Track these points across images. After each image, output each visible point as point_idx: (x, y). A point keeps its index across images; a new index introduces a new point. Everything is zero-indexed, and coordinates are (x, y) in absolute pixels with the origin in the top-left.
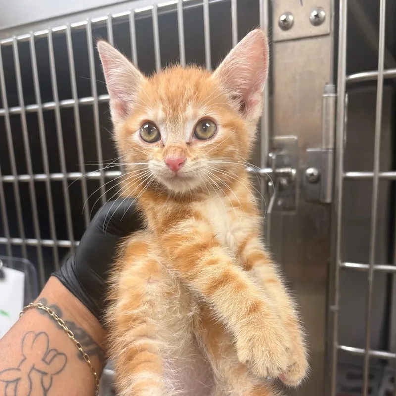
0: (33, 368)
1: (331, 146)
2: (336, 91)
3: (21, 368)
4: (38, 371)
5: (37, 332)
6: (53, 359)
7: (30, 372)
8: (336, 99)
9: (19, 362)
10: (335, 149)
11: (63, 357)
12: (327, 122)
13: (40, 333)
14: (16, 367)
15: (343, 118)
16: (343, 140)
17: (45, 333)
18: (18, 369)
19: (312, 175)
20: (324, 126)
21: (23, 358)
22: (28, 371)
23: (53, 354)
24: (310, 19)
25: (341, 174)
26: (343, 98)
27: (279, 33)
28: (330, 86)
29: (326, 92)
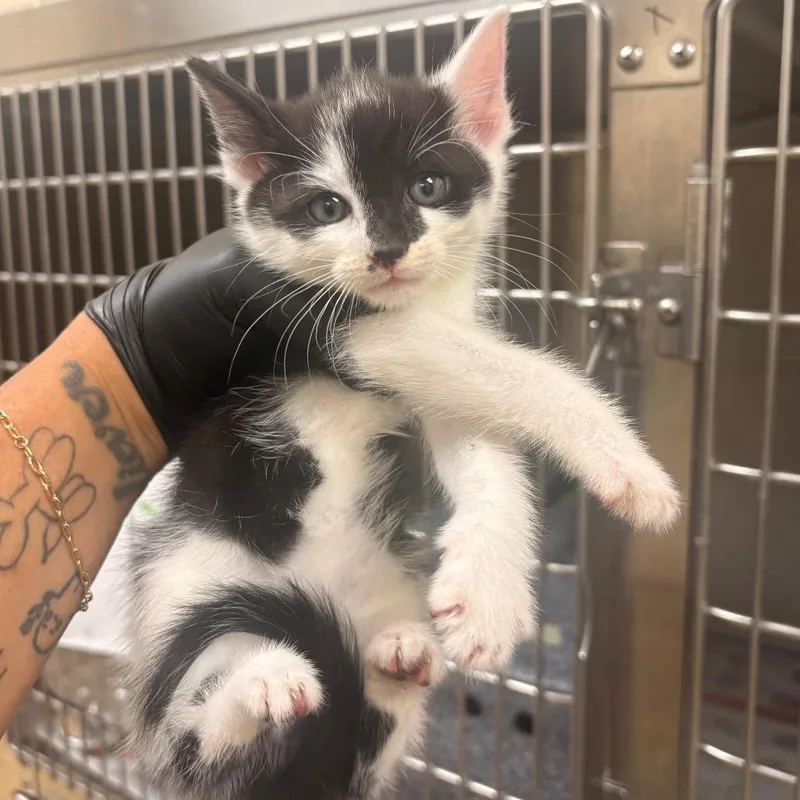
0: (36, 507)
1: (699, 265)
2: (709, 175)
3: (16, 501)
4: (44, 514)
5: (59, 433)
6: (73, 494)
7: (30, 513)
8: (710, 189)
9: (14, 489)
10: (706, 273)
11: (90, 491)
12: (695, 226)
13: (64, 437)
14: (7, 497)
15: (721, 221)
16: (721, 256)
17: (71, 439)
18: (10, 503)
19: (668, 311)
20: (689, 232)
21: (22, 482)
22: (27, 511)
23: (75, 483)
24: (669, 56)
25: (716, 313)
26: (723, 188)
27: (619, 76)
28: (700, 167)
29: (692, 176)
